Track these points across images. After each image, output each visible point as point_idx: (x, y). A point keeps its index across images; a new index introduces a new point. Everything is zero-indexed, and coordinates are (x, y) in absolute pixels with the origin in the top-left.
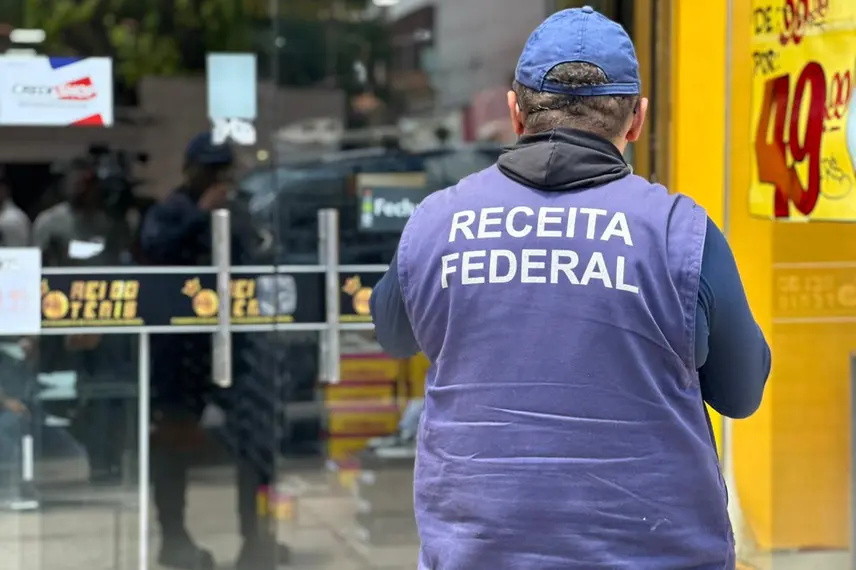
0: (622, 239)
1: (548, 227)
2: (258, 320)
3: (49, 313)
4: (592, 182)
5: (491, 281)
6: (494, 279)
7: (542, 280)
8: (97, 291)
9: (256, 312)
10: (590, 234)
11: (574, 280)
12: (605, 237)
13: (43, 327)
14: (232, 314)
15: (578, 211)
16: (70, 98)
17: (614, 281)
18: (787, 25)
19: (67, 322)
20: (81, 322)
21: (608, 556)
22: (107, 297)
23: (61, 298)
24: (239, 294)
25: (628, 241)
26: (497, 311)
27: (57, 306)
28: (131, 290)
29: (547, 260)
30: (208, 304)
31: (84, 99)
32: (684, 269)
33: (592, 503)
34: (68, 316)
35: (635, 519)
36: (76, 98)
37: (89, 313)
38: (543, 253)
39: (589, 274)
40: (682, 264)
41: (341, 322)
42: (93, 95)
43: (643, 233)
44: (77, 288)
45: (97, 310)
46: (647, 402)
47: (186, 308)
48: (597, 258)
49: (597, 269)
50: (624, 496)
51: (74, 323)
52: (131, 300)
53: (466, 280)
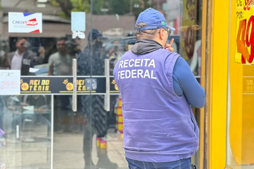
0: (153, 66)
1: (137, 64)
2: (86, 92)
3: (23, 89)
4: (148, 52)
5: (126, 78)
6: (126, 77)
7: (136, 77)
8: (37, 82)
9: (85, 89)
10: (146, 65)
11: (142, 77)
12: (149, 66)
13: (21, 93)
14: (77, 90)
15: (144, 60)
16: (30, 25)
17: (151, 77)
18: (246, 4)
19: (28, 92)
20: (33, 92)
21: (157, 142)
22: (40, 84)
23: (27, 85)
24: (80, 84)
25: (154, 66)
26: (128, 85)
27: (25, 87)
28: (47, 82)
29: (136, 72)
30: (70, 87)
31: (34, 25)
32: (169, 72)
33: (151, 130)
34: (29, 90)
35: (163, 133)
36: (32, 25)
37: (35, 89)
38: (135, 70)
39: (145, 75)
40: (168, 71)
41: (111, 93)
42: (37, 24)
43: (158, 64)
44: (31, 82)
45: (37, 88)
46: (162, 105)
47: (64, 88)
48: (147, 71)
49: (147, 74)
50: (159, 128)
51: (31, 92)
52: (47, 85)
53: (121, 78)
